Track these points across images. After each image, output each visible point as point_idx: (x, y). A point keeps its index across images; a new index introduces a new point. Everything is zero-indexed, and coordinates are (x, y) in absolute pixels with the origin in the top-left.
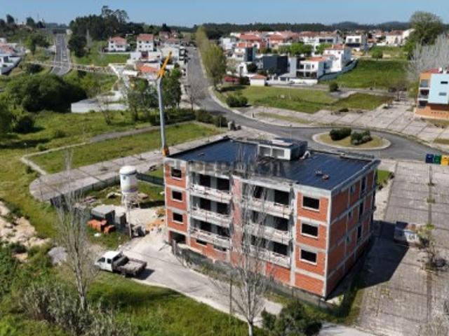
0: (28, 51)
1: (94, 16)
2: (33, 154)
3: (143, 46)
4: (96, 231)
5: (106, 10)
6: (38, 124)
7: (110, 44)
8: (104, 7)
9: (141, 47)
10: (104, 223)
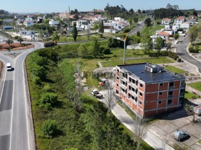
0: (129, 24)
1: (163, 8)
2: (103, 61)
3: (177, 22)
4: (99, 85)
5: (169, 5)
6: (111, 52)
7: (163, 21)
8: (168, 4)
9: (176, 22)
10: (102, 83)
